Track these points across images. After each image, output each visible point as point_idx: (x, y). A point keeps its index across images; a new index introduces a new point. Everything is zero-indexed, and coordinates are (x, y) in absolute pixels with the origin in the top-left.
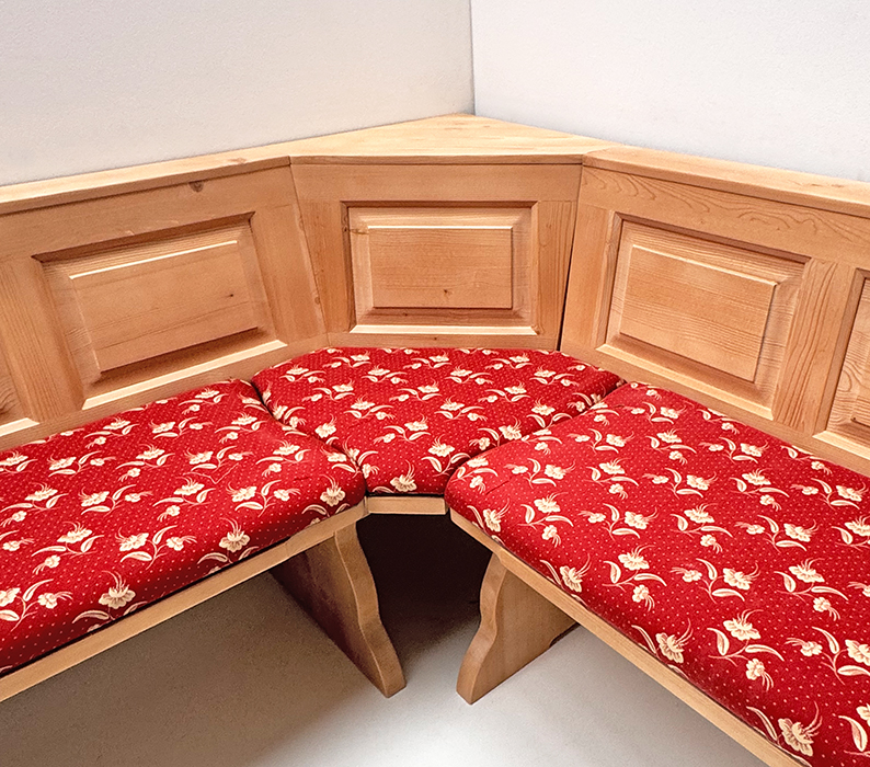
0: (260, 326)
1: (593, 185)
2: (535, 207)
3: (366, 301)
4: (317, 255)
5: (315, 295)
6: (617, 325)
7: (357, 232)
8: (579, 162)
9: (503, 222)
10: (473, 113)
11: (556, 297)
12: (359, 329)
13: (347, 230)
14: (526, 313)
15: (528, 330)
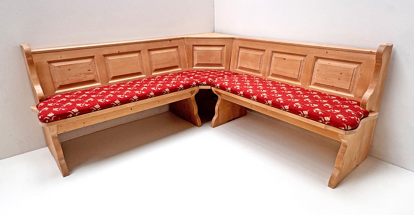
0: (178, 66)
1: (235, 42)
2: (225, 46)
3: (196, 62)
4: (188, 54)
5: (187, 61)
6: (239, 66)
7: (195, 50)
8: (233, 38)
9: (220, 49)
10: (214, 32)
11: (229, 61)
12: (194, 67)
13: (193, 50)
14: (224, 65)
15: (224, 68)
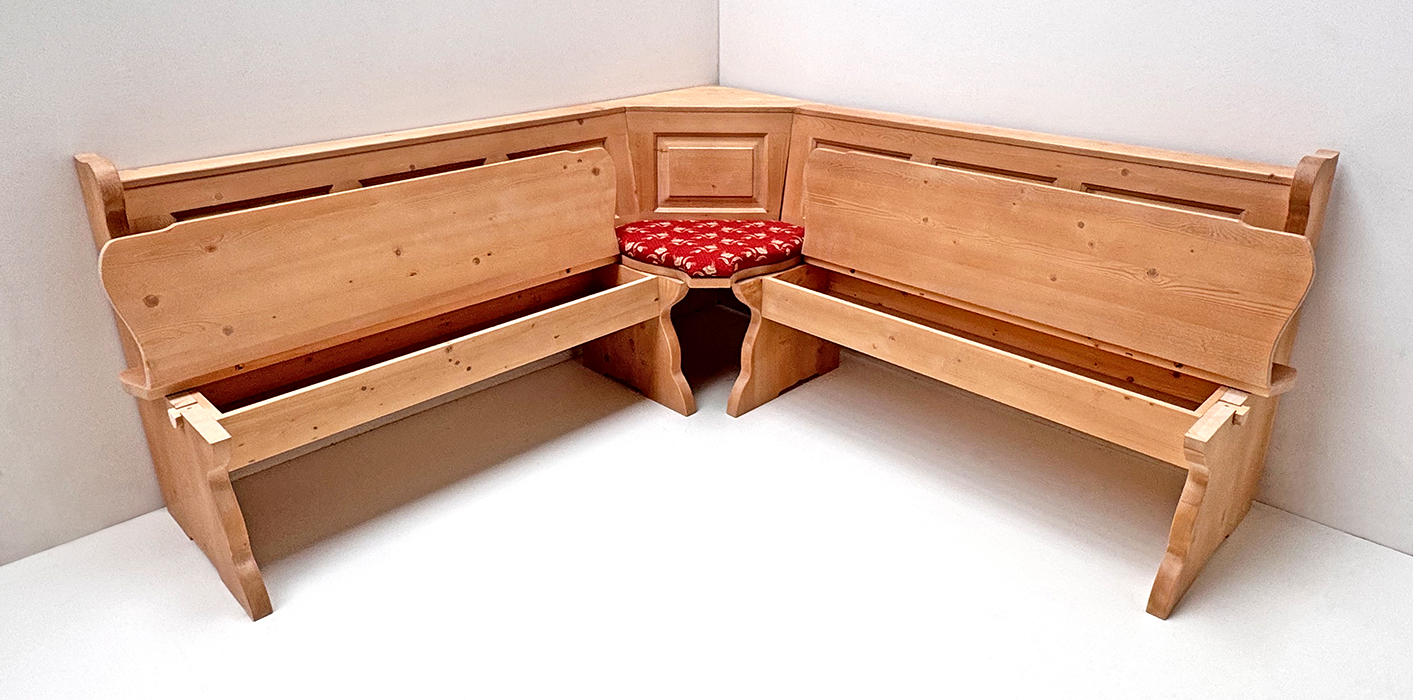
1: (801, 125)
2: (767, 137)
3: (664, 193)
4: (638, 165)
5: (635, 188)
7: (661, 151)
8: (792, 111)
9: (748, 145)
10: (718, 85)
11: (778, 189)
12: (660, 210)
13: (656, 150)
14: (762, 200)
15: (762, 210)
